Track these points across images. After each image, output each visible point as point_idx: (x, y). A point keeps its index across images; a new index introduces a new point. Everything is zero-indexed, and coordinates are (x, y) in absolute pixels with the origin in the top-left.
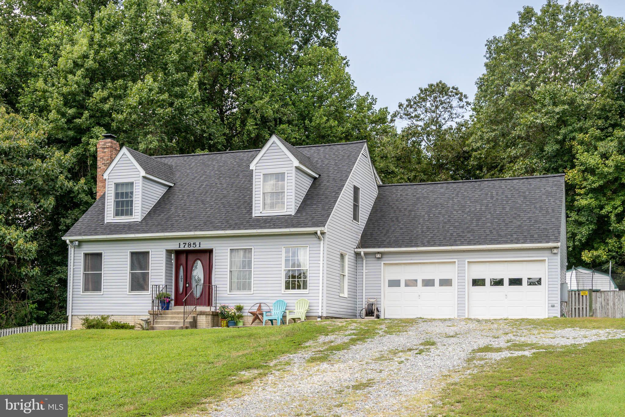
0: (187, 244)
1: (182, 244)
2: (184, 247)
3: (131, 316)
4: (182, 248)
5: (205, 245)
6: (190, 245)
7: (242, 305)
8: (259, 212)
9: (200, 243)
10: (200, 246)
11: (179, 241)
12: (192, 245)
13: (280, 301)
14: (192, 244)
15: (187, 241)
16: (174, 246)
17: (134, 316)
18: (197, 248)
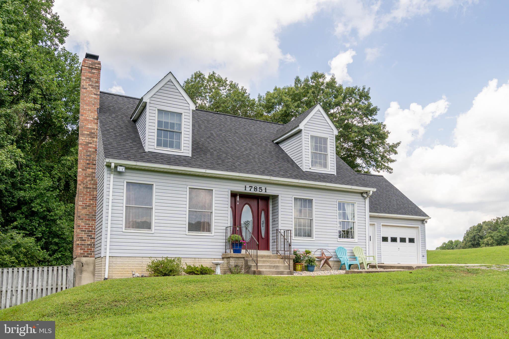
0: (253, 187)
1: (248, 186)
2: (250, 190)
3: (190, 259)
4: (248, 190)
5: (271, 191)
6: (256, 189)
7: (310, 250)
8: (308, 167)
9: (266, 188)
10: (266, 192)
11: (246, 184)
12: (258, 190)
13: (341, 247)
14: (258, 188)
15: (254, 185)
16: (240, 188)
17: (193, 259)
18: (263, 192)
